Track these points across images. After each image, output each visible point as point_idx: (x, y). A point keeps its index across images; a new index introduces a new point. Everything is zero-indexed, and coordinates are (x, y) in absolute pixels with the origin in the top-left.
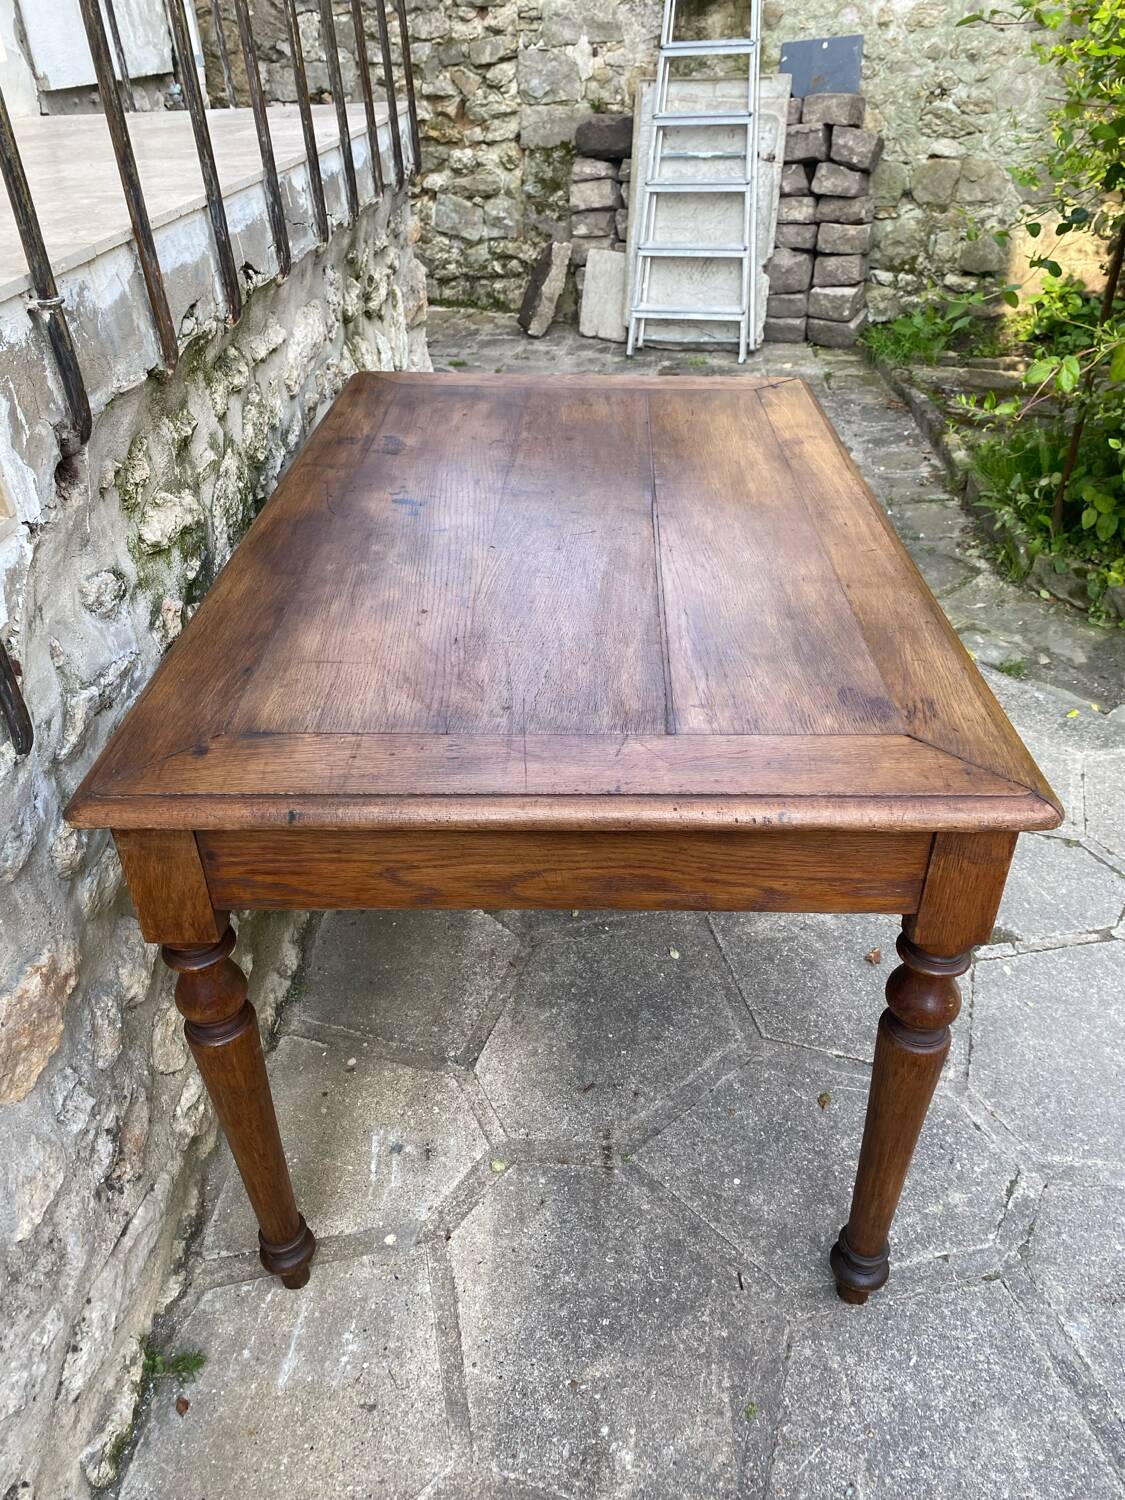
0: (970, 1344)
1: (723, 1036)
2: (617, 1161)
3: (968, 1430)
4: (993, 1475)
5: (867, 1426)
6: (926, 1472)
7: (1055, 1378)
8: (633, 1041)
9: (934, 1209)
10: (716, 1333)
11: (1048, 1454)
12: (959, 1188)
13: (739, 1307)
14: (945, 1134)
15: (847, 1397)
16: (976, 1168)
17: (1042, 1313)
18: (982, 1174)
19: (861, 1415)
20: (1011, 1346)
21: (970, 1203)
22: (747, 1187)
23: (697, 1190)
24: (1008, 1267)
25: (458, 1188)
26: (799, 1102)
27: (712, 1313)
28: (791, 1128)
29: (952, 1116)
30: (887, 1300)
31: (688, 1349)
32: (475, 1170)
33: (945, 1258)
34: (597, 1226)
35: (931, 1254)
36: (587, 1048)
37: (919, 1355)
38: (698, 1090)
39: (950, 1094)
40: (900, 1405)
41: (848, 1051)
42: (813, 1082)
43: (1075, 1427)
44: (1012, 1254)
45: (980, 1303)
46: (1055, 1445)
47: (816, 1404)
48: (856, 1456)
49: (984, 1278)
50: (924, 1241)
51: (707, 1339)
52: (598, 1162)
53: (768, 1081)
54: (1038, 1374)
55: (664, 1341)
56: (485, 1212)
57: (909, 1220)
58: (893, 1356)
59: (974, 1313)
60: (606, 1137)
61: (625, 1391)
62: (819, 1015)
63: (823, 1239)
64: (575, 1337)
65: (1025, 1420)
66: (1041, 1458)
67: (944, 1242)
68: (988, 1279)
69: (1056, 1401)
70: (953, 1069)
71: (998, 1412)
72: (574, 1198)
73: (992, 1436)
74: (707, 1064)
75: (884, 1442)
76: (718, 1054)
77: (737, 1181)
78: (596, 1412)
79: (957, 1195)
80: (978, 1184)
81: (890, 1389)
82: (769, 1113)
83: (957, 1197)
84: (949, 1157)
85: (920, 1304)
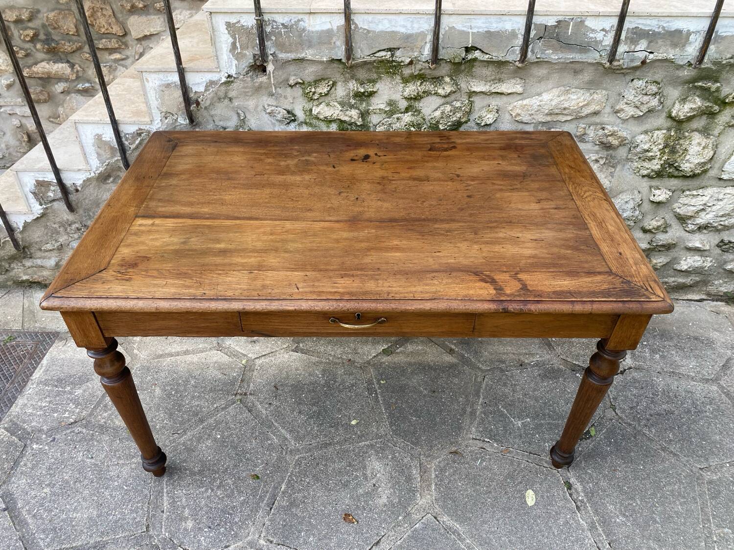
0: (124, 510)
1: (298, 439)
2: (238, 397)
3: (93, 500)
4: (76, 504)
5: (109, 467)
6: (86, 482)
7: (99, 539)
8: (300, 404)
9: (187, 512)
10: (159, 425)
11: (73, 526)
12: (194, 526)
13: (166, 433)
14: (226, 529)
15: (121, 462)
16: (203, 538)
17: (126, 545)
18: (200, 540)
19: (113, 465)
20: (117, 526)
21: (186, 529)
22: (215, 440)
23: (218, 423)
24: (151, 537)
25: (238, 352)
26: (256, 466)
27: (166, 424)
28: (242, 461)
29: (236, 535)
30: (152, 483)
31: (156, 416)
32: (245, 355)
33: (163, 512)
34: (211, 390)
35: (166, 505)
36: (297, 388)
37: (126, 490)
38: (270, 427)
39: (249, 538)
40: (111, 479)
41: (283, 493)
42: (267, 475)
43: (78, 540)
44: (156, 541)
45: (138, 519)
46: (75, 530)
47: (122, 452)
48: (101, 461)
49: (149, 525)
50: (173, 503)
51: (157, 421)
52: (239, 391)
53: (270, 455)
54: (102, 533)
55: (161, 409)
56: (225, 359)
57: (184, 500)
58: (130, 481)
59: (135, 515)
60: (251, 394)
61: (148, 398)
62: (308, 483)
63: (184, 464)
64: (171, 385)
65: (89, 522)
66: (74, 523)
67: (170, 512)
68: (148, 527)
69: (90, 537)
70: (265, 544)
71: (95, 513)
72: (225, 384)
73: (88, 508)
74: (283, 431)
75: (101, 471)
76: (288, 436)
77: (219, 436)
78: (144, 390)
79: (191, 525)
80: (194, 536)
81: (118, 477)
82: (251, 453)
83: (190, 524)
84: (212, 527)
85: (146, 495)
